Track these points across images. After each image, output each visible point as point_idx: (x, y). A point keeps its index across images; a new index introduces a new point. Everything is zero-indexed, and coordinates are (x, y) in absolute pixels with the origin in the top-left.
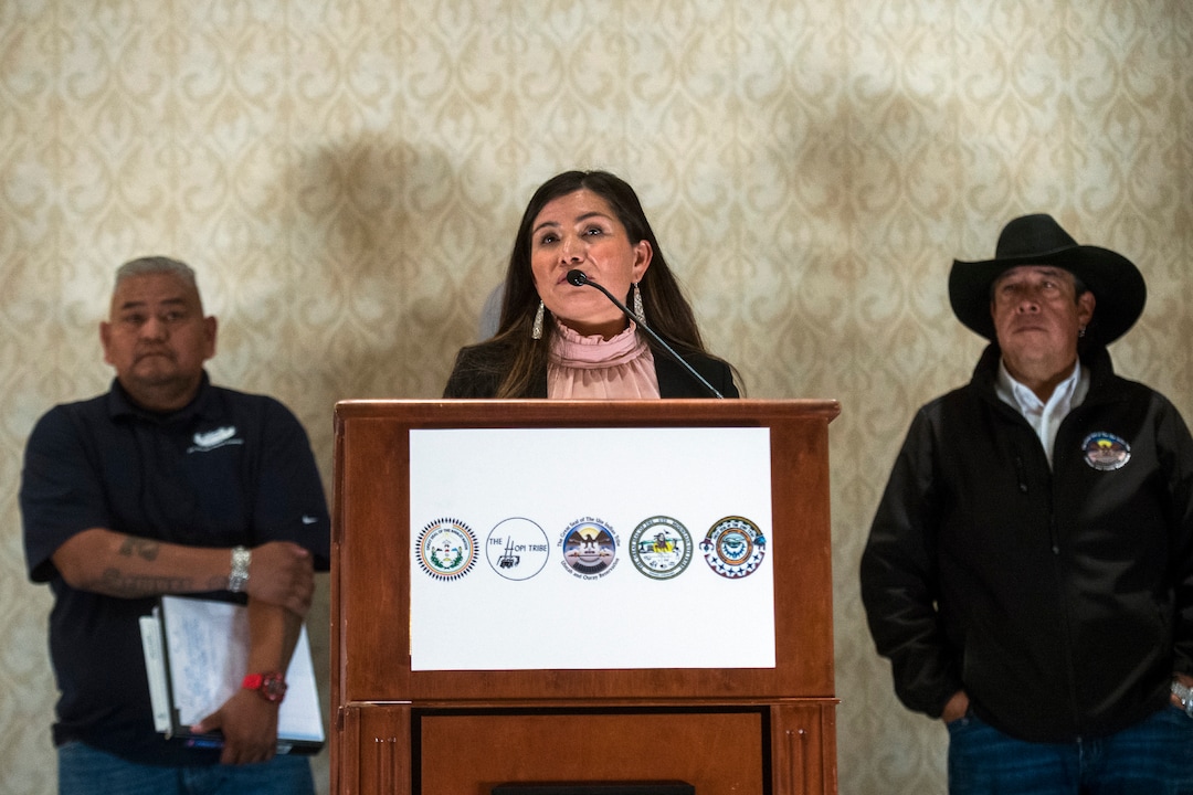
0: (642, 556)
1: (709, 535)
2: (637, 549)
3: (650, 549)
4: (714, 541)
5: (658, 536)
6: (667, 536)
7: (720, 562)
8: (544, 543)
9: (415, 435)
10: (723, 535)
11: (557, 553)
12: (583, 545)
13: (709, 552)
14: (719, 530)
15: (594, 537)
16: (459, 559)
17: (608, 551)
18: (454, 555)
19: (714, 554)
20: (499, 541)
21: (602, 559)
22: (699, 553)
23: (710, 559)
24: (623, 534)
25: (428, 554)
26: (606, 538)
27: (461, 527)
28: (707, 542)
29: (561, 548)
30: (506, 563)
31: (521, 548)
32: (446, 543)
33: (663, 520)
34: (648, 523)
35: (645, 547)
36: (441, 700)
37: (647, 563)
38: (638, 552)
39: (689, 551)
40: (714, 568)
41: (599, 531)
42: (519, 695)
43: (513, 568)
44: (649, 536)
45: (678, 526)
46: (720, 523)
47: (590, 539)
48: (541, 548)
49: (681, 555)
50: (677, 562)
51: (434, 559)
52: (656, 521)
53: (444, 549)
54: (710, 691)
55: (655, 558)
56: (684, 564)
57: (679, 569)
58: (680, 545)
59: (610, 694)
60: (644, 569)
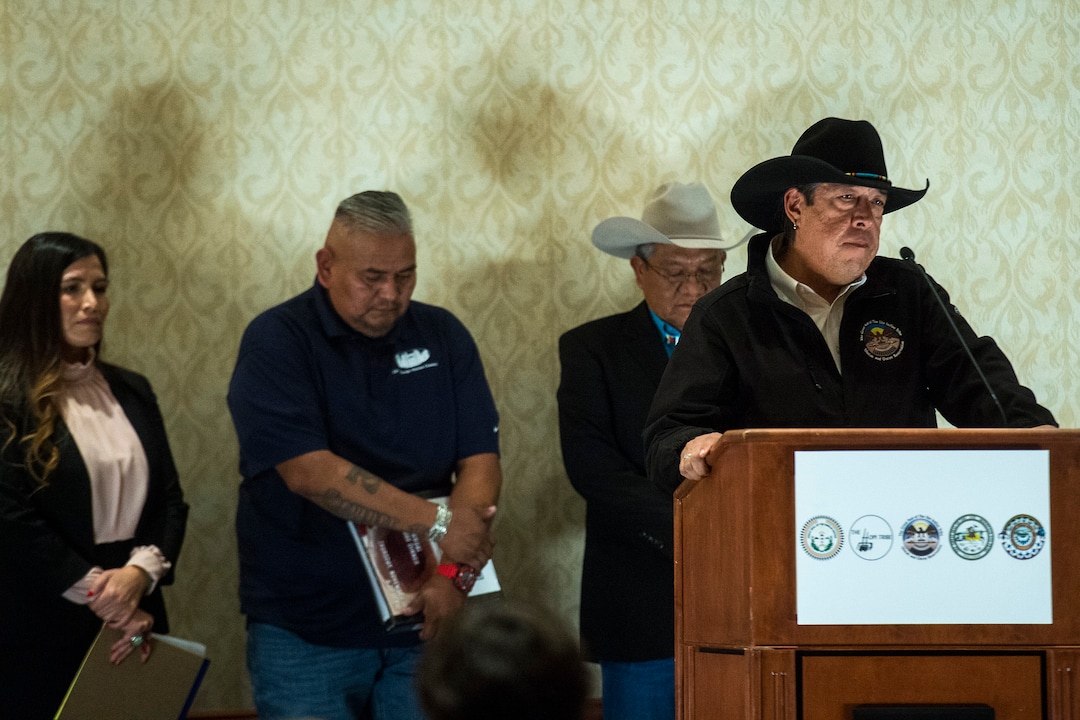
0: (958, 543)
1: (1005, 529)
2: (954, 539)
3: (964, 538)
4: (1009, 532)
5: (969, 529)
6: (976, 529)
7: (1013, 548)
8: (889, 533)
9: (799, 455)
10: (1015, 528)
11: (899, 541)
12: (917, 535)
13: (1005, 540)
14: (1012, 525)
15: (924, 529)
16: (830, 545)
17: (934, 539)
18: (827, 542)
19: (1009, 542)
20: (858, 532)
21: (930, 545)
22: (998, 541)
23: (1006, 545)
24: (944, 527)
25: (809, 541)
26: (932, 530)
27: (832, 522)
28: (1004, 533)
29: (901, 537)
30: (863, 548)
31: (874, 537)
32: (822, 533)
33: (973, 517)
34: (963, 519)
35: (961, 537)
36: (819, 646)
37: (962, 548)
38: (956, 540)
39: (991, 539)
40: (1008, 552)
41: (927, 525)
42: (872, 642)
43: (868, 552)
44: (963, 529)
45: (983, 521)
46: (1013, 520)
47: (921, 531)
48: (888, 537)
49: (986, 542)
50: (983, 547)
51: (813, 545)
52: (968, 518)
53: (820, 537)
54: (1004, 640)
55: (967, 545)
56: (988, 549)
57: (984, 553)
58: (985, 535)
59: (935, 641)
60: (960, 553)
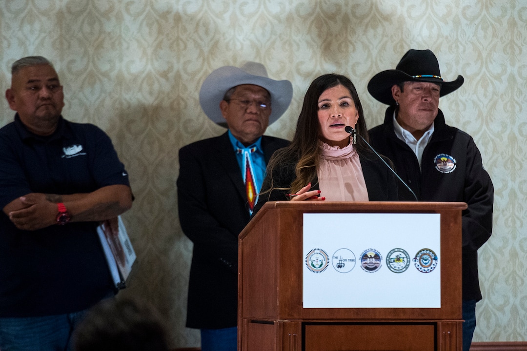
0: (391, 264)
1: (416, 256)
2: (389, 261)
3: (394, 261)
4: (418, 258)
5: (397, 256)
6: (400, 256)
7: (420, 266)
8: (354, 258)
9: (305, 216)
10: (421, 256)
11: (359, 262)
12: (369, 259)
13: (416, 262)
14: (420, 254)
15: (373, 256)
16: (322, 264)
17: (378, 262)
18: (320, 263)
19: (418, 263)
20: (337, 258)
21: (376, 265)
22: (412, 263)
23: (417, 265)
24: (384, 255)
25: (310, 263)
26: (377, 257)
27: (323, 252)
28: (416, 258)
29: (360, 260)
30: (340, 266)
31: (345, 260)
32: (317, 258)
33: (399, 250)
34: (394, 251)
35: (392, 260)
36: (314, 319)
37: (393, 266)
38: (390, 262)
39: (409, 262)
40: (418, 269)
41: (375, 254)
42: (343, 317)
43: (342, 268)
44: (393, 256)
45: (404, 252)
46: (420, 251)
47: (371, 257)
48: (353, 260)
49: (406, 263)
50: (404, 266)
51: (312, 264)
52: (396, 250)
53: (316, 260)
54: (415, 317)
55: (396, 265)
56: (407, 267)
57: (405, 269)
58: (405, 259)
59: (378, 317)
60: (392, 269)
